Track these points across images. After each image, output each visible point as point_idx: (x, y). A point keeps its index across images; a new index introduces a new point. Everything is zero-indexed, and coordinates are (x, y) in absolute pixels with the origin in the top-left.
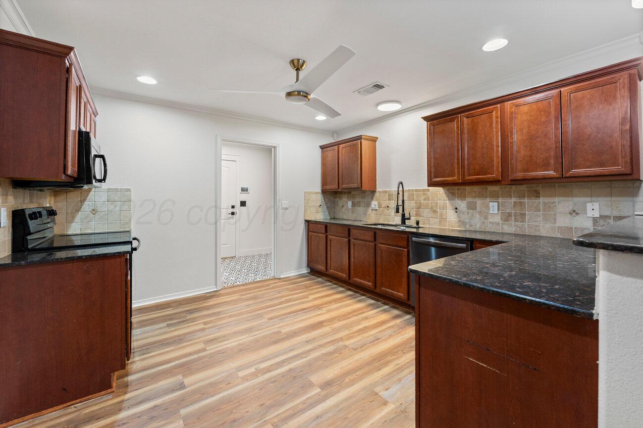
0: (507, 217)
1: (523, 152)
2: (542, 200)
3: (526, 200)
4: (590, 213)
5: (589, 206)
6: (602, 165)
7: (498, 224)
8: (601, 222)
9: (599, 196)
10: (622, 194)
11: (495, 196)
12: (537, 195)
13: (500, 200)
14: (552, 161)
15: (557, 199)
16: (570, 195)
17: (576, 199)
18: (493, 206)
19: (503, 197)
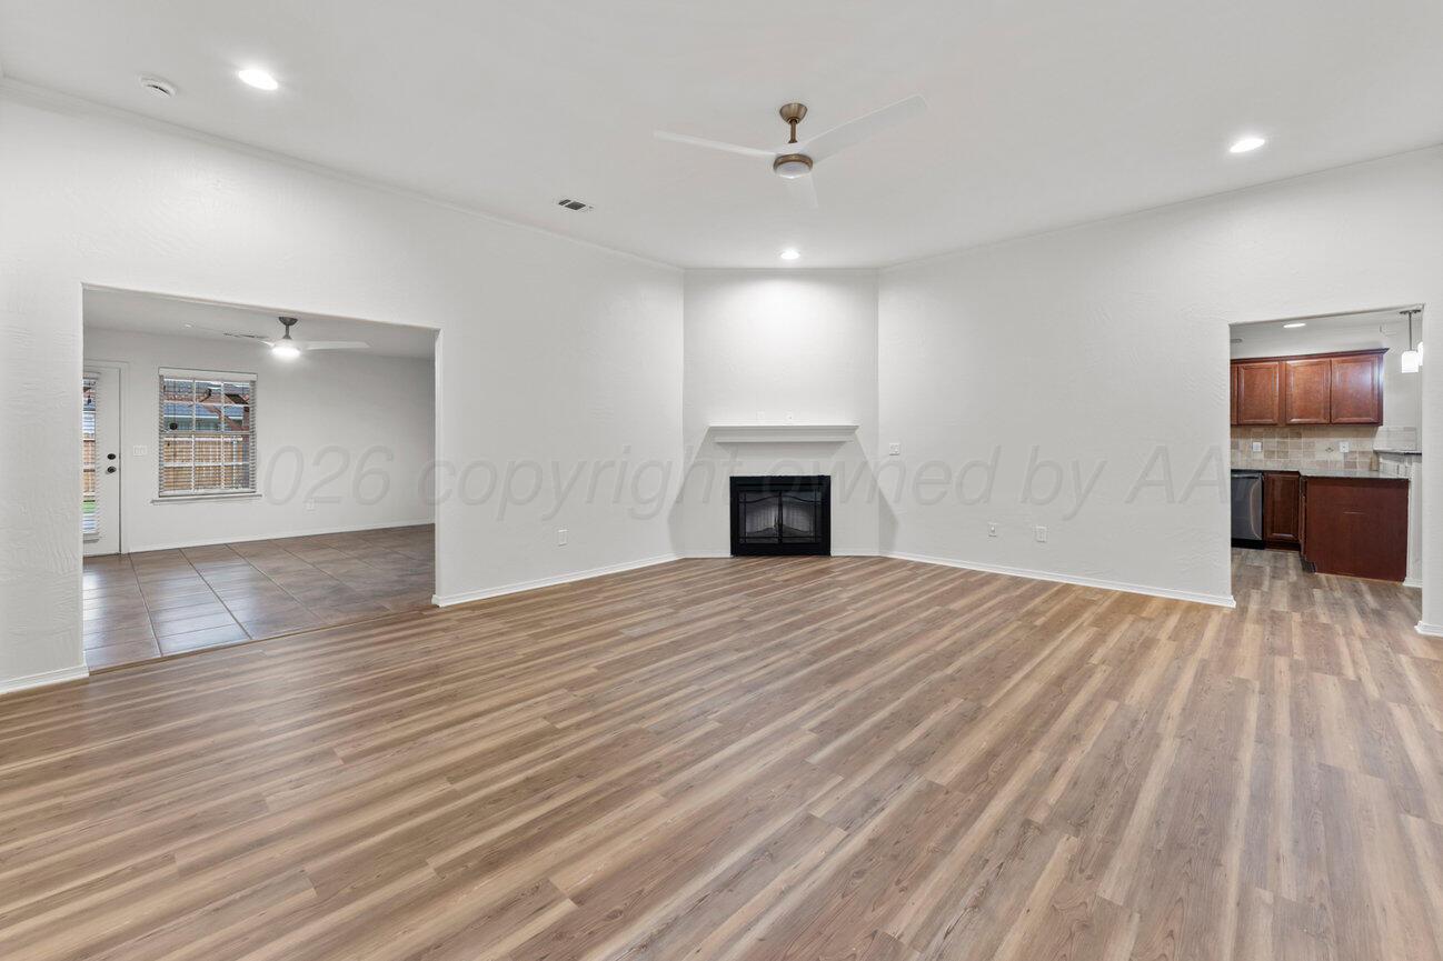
0: (1269, 454)
1: (1298, 403)
2: (1303, 440)
3: (1289, 440)
4: (1342, 450)
5: (1341, 444)
6: (1360, 416)
7: (1261, 461)
8: (1350, 456)
9: (1348, 436)
10: (1365, 436)
11: (1258, 437)
12: (1299, 436)
13: (1264, 440)
14: (1322, 411)
15: (1316, 440)
16: (1328, 436)
17: (1332, 439)
18: (1257, 445)
19: (1266, 437)
